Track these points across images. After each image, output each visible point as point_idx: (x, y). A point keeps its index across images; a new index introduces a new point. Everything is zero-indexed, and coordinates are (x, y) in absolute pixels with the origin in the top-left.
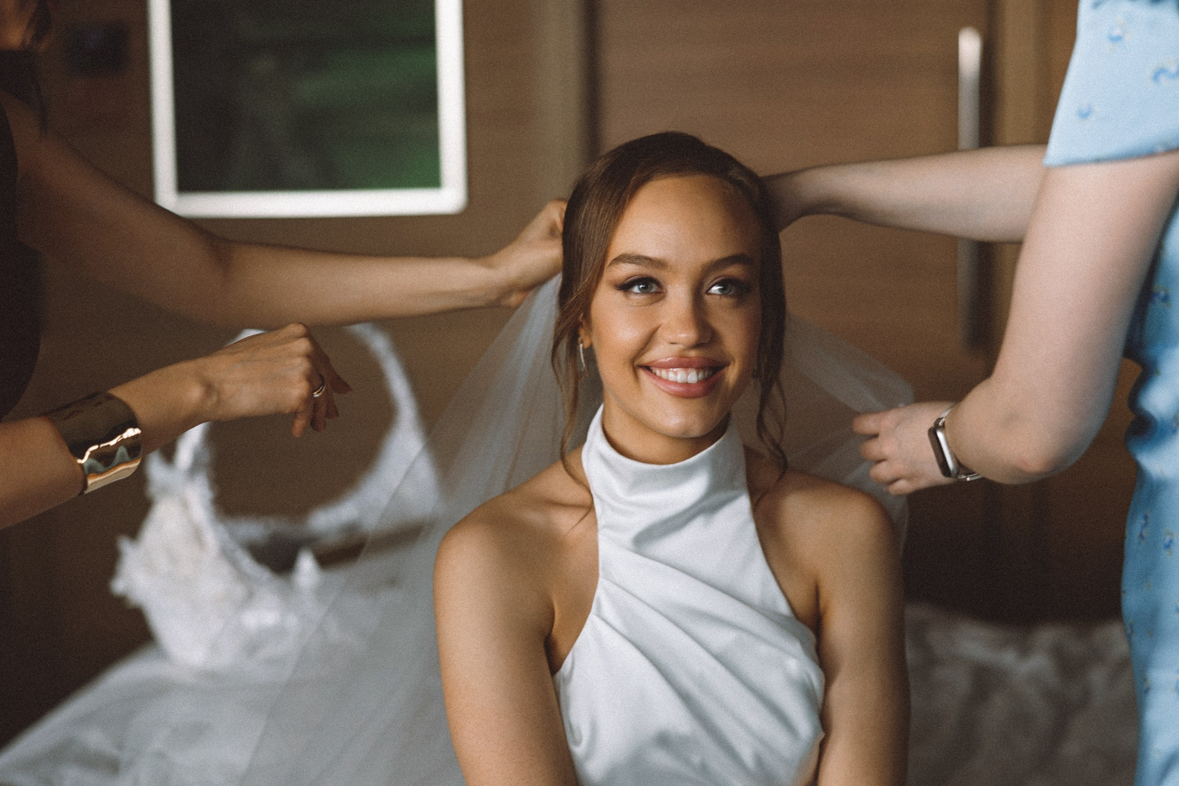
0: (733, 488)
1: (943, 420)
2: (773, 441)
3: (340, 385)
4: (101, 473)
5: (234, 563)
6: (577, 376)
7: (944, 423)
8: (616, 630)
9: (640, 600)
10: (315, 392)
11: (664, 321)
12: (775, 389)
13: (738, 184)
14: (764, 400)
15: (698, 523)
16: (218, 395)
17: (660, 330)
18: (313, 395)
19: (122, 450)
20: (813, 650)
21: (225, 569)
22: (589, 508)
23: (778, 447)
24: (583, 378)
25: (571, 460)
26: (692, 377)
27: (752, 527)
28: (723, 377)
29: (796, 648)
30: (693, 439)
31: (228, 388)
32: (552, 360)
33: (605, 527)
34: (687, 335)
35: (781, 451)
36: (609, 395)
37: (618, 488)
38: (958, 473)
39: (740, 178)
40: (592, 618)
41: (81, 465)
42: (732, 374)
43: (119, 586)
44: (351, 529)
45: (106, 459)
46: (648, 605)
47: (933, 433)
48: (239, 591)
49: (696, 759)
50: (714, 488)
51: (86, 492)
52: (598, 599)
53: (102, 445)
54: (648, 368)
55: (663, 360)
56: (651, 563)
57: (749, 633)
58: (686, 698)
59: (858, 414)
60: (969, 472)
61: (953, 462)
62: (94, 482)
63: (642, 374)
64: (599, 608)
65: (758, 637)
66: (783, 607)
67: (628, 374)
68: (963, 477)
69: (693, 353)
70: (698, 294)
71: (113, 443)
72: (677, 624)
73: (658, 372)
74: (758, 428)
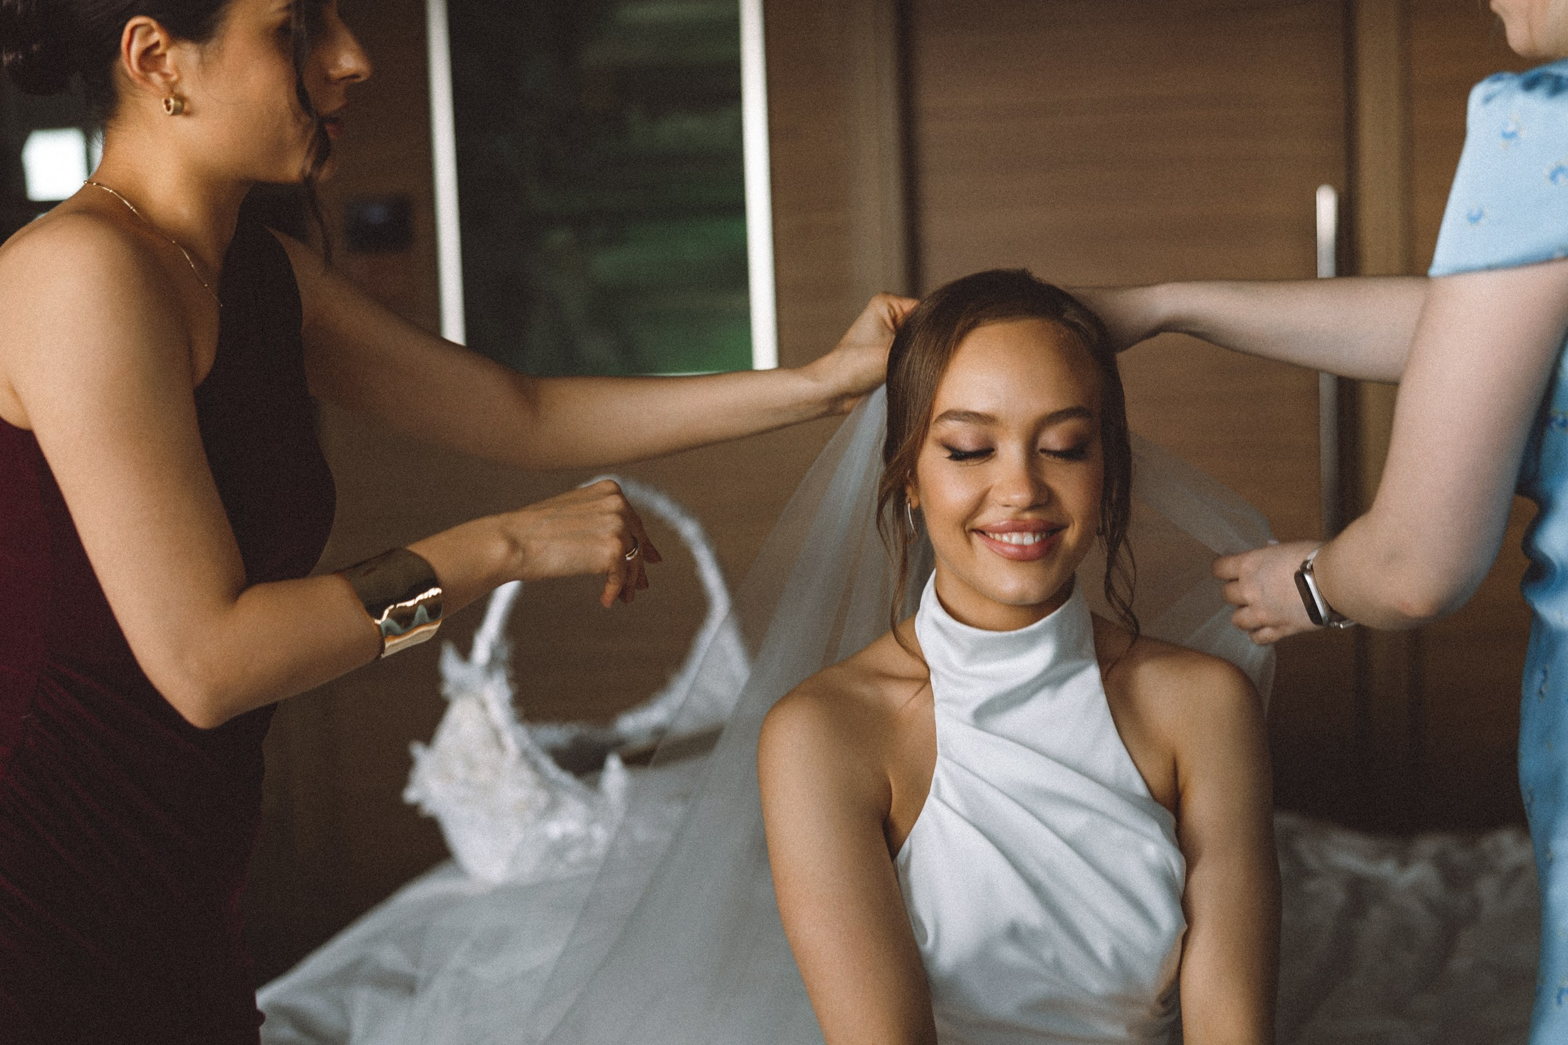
0: (1082, 657)
1: (1311, 563)
2: (1122, 603)
3: (650, 554)
4: (397, 635)
5: (535, 767)
6: (906, 539)
7: (1312, 566)
8: (957, 813)
9: (984, 780)
10: (627, 554)
11: (997, 481)
12: (1122, 548)
13: (1074, 326)
14: (1111, 561)
15: (1043, 696)
16: (524, 552)
17: (991, 493)
18: (626, 557)
19: (421, 609)
20: (1172, 832)
21: (527, 775)
22: (926, 681)
23: (1128, 610)
24: (912, 541)
25: (903, 631)
26: (1028, 539)
27: (1103, 699)
28: (1060, 540)
29: (1155, 830)
30: (1032, 606)
31: (534, 545)
32: (878, 523)
33: (941, 700)
34: (1021, 496)
35: (1133, 616)
36: (941, 561)
37: (955, 657)
38: (1330, 620)
39: (1077, 320)
40: (931, 800)
41: (378, 626)
42: (1071, 537)
43: (412, 795)
44: (659, 732)
45: (405, 620)
46: (994, 786)
47: (1300, 577)
48: (542, 798)
49: (1048, 954)
50: (1062, 656)
51: (383, 656)
52: (937, 780)
53: (398, 605)
54: (981, 532)
55: (996, 524)
56: (993, 738)
57: (1103, 814)
58: (1036, 887)
59: (1218, 556)
60: (1342, 618)
61: (1324, 609)
62: (393, 645)
63: (975, 538)
64: (938, 786)
65: (1113, 819)
66: (1140, 788)
67: (959, 538)
68: (1336, 624)
69: (1028, 516)
70: (1033, 452)
71: (410, 603)
72: (1026, 808)
73: (991, 535)
74: (1107, 592)
